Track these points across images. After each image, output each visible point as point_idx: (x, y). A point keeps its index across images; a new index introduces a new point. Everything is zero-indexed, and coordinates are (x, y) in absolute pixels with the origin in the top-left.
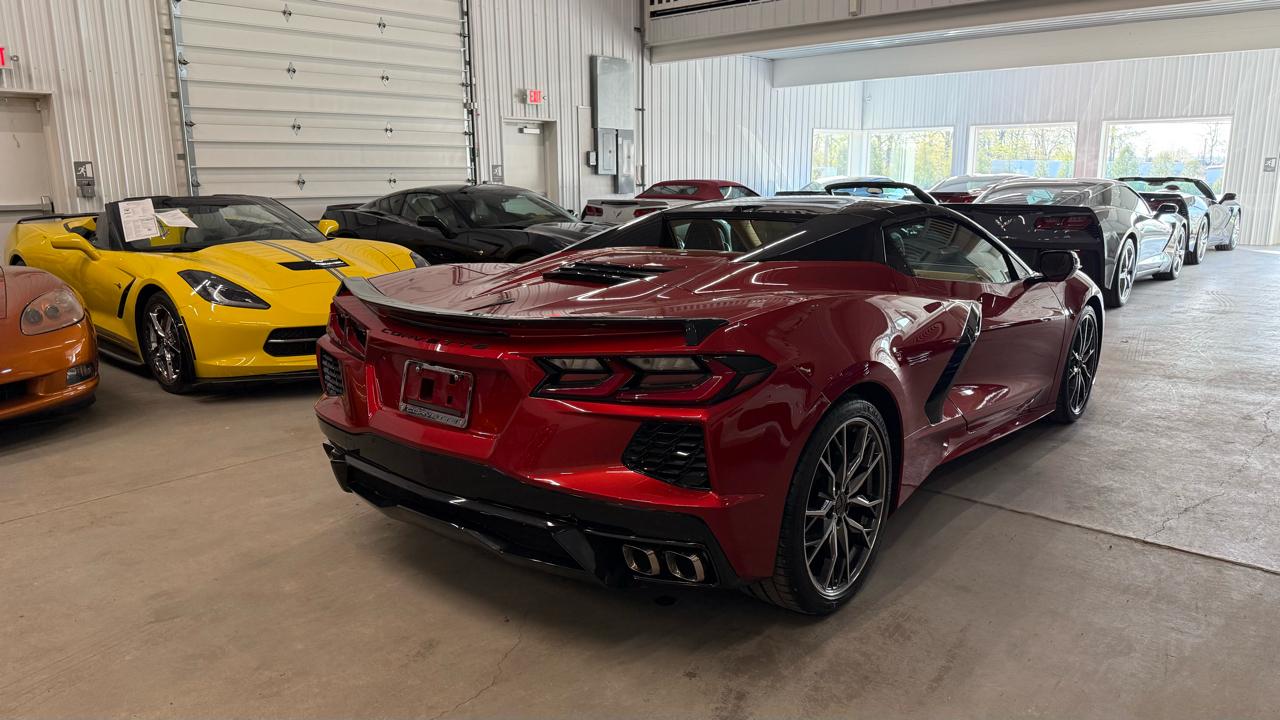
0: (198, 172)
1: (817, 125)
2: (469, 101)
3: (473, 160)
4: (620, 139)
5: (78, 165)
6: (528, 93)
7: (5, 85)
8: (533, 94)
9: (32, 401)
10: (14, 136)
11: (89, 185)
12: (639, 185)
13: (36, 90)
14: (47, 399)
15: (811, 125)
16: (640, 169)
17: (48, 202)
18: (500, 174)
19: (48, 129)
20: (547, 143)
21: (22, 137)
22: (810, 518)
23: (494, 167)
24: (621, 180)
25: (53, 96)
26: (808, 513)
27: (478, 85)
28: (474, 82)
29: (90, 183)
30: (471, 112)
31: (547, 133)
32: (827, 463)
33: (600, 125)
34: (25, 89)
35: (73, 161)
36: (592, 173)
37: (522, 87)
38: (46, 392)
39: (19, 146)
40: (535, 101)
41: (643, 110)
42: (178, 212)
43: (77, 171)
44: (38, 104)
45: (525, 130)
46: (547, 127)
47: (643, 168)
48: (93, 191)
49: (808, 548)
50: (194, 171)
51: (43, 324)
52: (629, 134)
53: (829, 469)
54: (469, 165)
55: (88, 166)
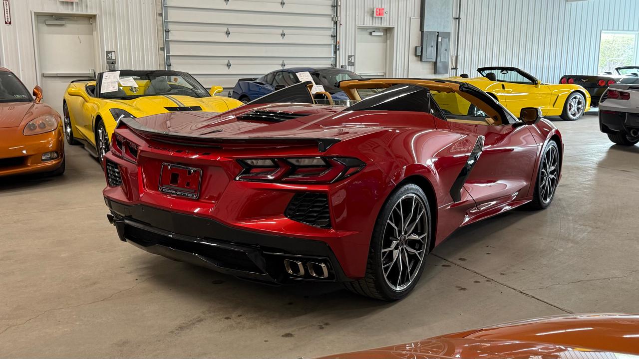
0: (171, 58)
1: (605, 27)
2: (335, 16)
3: (335, 53)
4: (440, 39)
5: (108, 52)
6: (375, 10)
7: (75, 10)
8: (378, 10)
9: (24, 167)
10: (78, 37)
11: (113, 63)
12: (454, 69)
13: (89, 12)
14: (31, 167)
15: (600, 28)
16: (454, 58)
17: (93, 72)
18: (353, 61)
19: (95, 33)
20: (388, 41)
21: (82, 37)
22: (384, 253)
23: (349, 57)
24: (439, 64)
25: (97, 16)
26: (383, 251)
27: (342, 6)
28: (339, 4)
29: (114, 63)
30: (336, 23)
31: (388, 35)
32: (392, 222)
33: (426, 29)
34: (84, 13)
35: (105, 50)
36: (418, 61)
37: (372, 7)
38: (31, 164)
39: (80, 42)
40: (380, 14)
41: (459, 19)
42: (131, 78)
43: (107, 56)
44: (91, 20)
45: (373, 34)
46: (388, 31)
47: (457, 57)
48: (114, 67)
49: (385, 268)
50: (168, 57)
51: (35, 131)
52: (447, 35)
53: (393, 225)
54: (333, 55)
55: (113, 53)
